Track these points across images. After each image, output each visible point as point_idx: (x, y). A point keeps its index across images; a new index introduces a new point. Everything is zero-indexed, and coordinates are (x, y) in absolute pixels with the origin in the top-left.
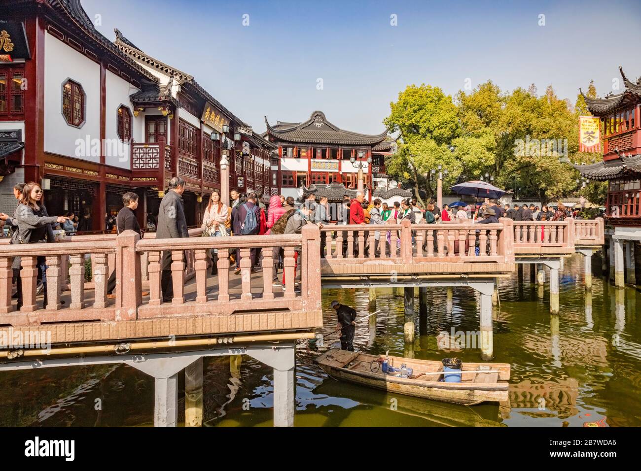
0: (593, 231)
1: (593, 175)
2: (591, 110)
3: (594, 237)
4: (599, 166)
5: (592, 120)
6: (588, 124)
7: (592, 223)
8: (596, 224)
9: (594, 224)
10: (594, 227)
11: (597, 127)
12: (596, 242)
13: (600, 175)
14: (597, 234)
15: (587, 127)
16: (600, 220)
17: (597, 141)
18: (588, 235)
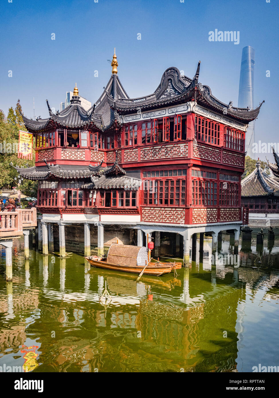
0: (30, 217)
1: (29, 176)
2: (27, 126)
3: (30, 221)
4: (33, 170)
5: (28, 135)
6: (25, 137)
7: (29, 212)
8: (32, 212)
9: (30, 212)
10: (30, 214)
11: (30, 141)
12: (32, 225)
13: (34, 177)
14: (32, 220)
15: (25, 140)
16: (34, 209)
17: (30, 151)
18: (27, 220)
